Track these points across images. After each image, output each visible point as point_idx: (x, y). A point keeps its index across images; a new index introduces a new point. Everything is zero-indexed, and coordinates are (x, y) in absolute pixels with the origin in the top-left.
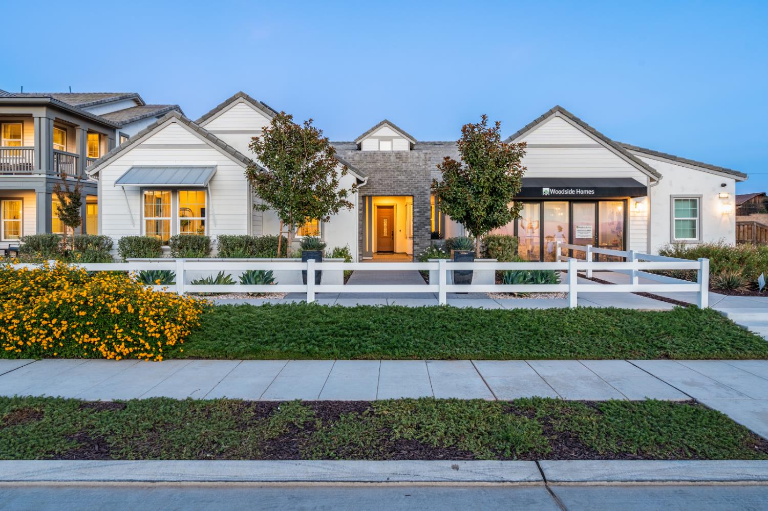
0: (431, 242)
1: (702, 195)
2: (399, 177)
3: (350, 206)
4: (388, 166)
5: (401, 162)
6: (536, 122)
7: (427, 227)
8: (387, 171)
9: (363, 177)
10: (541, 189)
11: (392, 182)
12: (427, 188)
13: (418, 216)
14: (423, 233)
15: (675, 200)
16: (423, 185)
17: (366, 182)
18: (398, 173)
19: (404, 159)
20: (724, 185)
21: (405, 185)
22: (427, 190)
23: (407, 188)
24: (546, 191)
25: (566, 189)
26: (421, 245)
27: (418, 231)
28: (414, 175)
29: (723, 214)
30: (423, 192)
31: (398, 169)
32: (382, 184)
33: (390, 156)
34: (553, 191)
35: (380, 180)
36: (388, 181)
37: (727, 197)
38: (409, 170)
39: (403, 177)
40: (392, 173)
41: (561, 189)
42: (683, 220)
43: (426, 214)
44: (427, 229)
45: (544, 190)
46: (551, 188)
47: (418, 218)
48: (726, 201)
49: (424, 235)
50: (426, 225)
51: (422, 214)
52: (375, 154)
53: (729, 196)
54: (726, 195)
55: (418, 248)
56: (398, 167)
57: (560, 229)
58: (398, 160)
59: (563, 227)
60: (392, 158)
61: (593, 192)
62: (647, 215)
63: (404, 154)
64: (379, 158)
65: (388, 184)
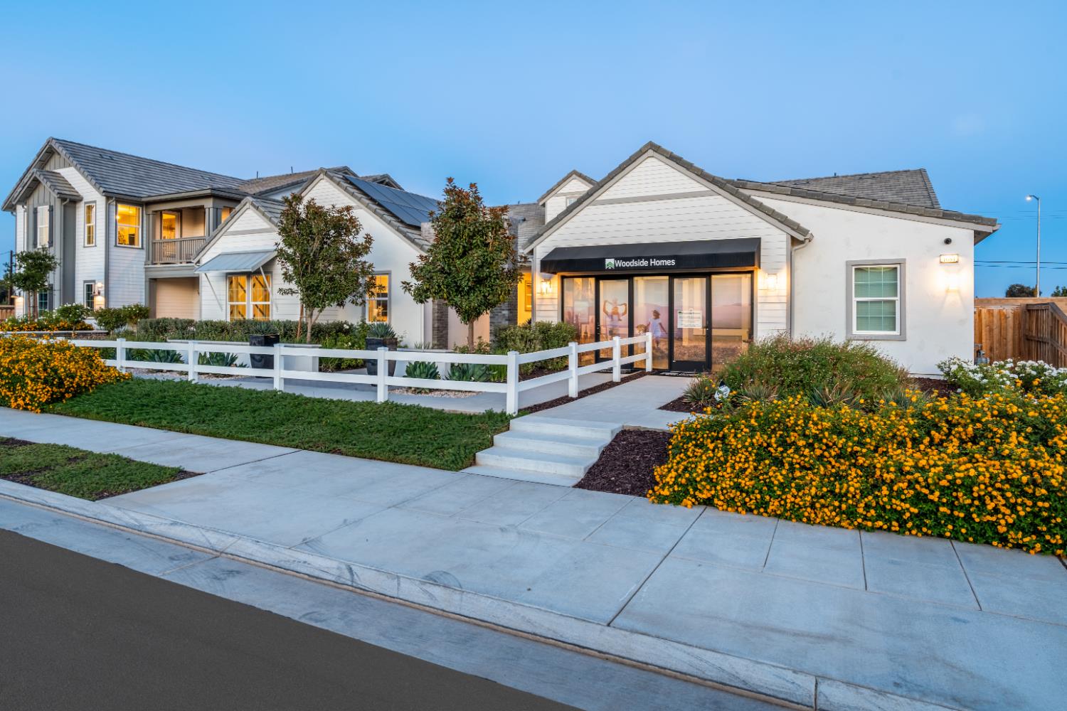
1: (905, 260)
6: (622, 168)
7: (503, 312)
10: (602, 261)
15: (856, 269)
20: (948, 241)
24: (610, 263)
25: (636, 259)
27: (494, 317)
29: (947, 291)
34: (620, 264)
37: (957, 262)
41: (629, 259)
42: (872, 302)
45: (607, 261)
46: (616, 259)
48: (955, 267)
49: (500, 323)
53: (961, 259)
54: (955, 258)
57: (657, 315)
59: (660, 313)
61: (673, 263)
62: (786, 294)
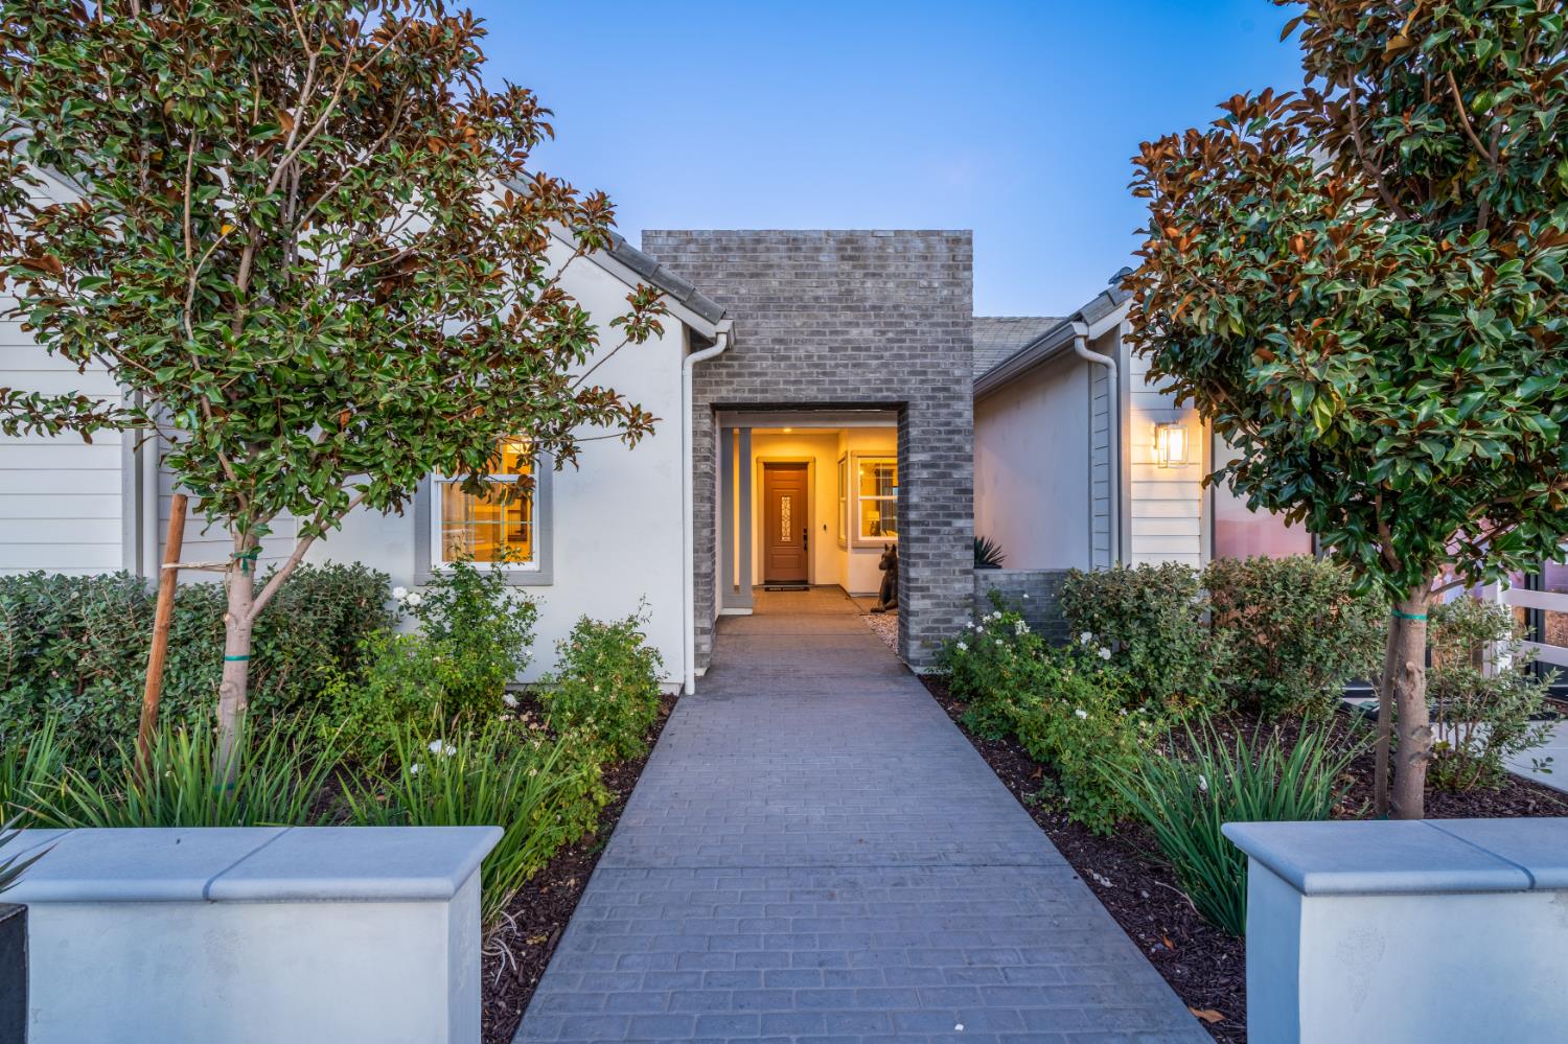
0: (976, 579)
2: (854, 333)
3: (639, 423)
4: (811, 289)
5: (859, 273)
7: (959, 523)
8: (805, 308)
9: (713, 318)
11: (825, 351)
12: (958, 373)
13: (925, 483)
14: (945, 548)
16: (944, 364)
17: (723, 339)
18: (849, 316)
19: (871, 261)
21: (874, 362)
22: (958, 381)
23: (883, 374)
26: (938, 592)
27: (926, 540)
28: (909, 324)
30: (946, 389)
31: (846, 299)
32: (787, 358)
33: (818, 250)
35: (780, 341)
36: (811, 348)
38: (889, 304)
39: (868, 332)
40: (827, 316)
43: (956, 475)
44: (961, 531)
47: (926, 491)
49: (946, 555)
50: (958, 516)
51: (944, 475)
52: (758, 241)
55: (927, 603)
56: (850, 292)
58: (847, 266)
60: (824, 258)
63: (872, 242)
64: (774, 257)
65: (809, 357)
